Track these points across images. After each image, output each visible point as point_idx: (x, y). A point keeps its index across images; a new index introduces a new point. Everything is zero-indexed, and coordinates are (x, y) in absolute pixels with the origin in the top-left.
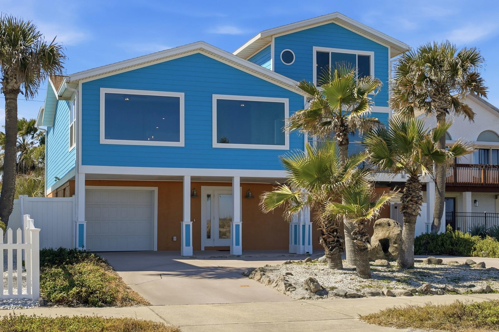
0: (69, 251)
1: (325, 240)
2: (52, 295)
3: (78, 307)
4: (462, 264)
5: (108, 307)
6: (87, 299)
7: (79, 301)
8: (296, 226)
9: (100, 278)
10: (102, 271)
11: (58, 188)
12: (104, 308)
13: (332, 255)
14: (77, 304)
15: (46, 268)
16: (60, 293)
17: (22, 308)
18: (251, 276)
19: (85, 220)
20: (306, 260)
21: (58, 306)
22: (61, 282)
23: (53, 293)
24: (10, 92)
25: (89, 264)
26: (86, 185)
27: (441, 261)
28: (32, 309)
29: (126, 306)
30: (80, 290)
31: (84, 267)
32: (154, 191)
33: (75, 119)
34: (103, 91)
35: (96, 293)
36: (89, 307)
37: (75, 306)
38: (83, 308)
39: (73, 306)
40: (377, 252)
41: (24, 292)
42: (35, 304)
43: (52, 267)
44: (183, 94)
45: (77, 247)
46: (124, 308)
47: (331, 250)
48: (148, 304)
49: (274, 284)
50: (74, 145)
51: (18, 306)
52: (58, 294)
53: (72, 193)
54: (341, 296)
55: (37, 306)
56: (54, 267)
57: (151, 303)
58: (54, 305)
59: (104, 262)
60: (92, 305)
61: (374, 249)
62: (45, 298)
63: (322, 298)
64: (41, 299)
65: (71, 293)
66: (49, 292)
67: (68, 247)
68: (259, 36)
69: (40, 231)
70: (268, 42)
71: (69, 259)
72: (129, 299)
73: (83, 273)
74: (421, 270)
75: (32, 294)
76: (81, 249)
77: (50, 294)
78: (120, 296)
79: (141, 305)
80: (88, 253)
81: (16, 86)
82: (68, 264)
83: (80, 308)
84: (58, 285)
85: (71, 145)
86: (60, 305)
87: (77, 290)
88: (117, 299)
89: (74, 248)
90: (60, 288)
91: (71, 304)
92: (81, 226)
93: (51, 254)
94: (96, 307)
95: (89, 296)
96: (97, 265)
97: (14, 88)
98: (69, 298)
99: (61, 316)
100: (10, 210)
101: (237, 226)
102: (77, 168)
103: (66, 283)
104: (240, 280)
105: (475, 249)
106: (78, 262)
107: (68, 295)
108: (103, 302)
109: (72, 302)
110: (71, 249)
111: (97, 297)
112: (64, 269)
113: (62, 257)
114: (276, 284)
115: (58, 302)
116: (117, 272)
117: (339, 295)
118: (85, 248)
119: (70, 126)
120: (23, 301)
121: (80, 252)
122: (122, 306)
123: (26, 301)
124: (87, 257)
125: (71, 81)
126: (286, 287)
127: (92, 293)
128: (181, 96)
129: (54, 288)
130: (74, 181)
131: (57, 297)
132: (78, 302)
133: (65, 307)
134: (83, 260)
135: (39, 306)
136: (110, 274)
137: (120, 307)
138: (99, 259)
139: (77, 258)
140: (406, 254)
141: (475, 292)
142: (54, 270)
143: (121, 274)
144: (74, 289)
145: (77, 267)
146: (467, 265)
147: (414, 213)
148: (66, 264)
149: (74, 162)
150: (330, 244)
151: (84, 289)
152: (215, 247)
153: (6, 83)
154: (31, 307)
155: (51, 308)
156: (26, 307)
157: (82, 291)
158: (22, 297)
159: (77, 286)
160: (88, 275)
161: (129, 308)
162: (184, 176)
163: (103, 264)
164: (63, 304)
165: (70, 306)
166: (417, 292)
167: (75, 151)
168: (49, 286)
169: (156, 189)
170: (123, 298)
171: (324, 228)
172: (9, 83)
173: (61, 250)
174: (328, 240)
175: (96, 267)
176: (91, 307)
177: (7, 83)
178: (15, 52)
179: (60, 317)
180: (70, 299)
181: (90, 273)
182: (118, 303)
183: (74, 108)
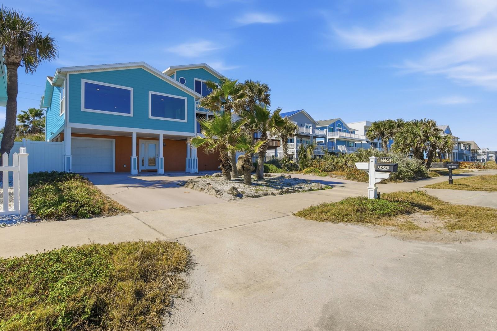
0: (59, 172)
1: (223, 165)
2: (41, 211)
3: (68, 220)
4: (279, 176)
5: (97, 218)
6: (76, 212)
7: (68, 214)
8: (189, 160)
9: (86, 193)
10: (86, 186)
11: (53, 139)
12: (93, 219)
13: (226, 173)
14: (67, 217)
15: (39, 185)
16: (49, 208)
17: (5, 226)
18: (185, 186)
19: (71, 155)
20: (206, 175)
21: (47, 221)
22: (51, 197)
23: (42, 209)
24: (11, 64)
25: (75, 181)
26: (71, 136)
27: (270, 175)
28: (17, 226)
29: (112, 215)
30: (69, 205)
31: (72, 184)
32: (113, 141)
33: (64, 96)
34: (84, 81)
35: (86, 207)
36: (78, 219)
37: (64, 219)
38: (72, 220)
39: (62, 220)
40: (241, 171)
41: (11, 209)
42: (21, 220)
43: (44, 184)
44: (133, 88)
45: (66, 170)
46: (111, 218)
47: (226, 170)
48: (129, 212)
49: (206, 191)
50: (64, 111)
51: (1, 224)
52: (47, 209)
53: (62, 139)
54: (251, 197)
55: (24, 222)
56: (46, 184)
57: (132, 211)
58: (42, 219)
59: (86, 179)
60: (82, 217)
61: (239, 170)
62: (34, 212)
63: (241, 199)
64: (29, 214)
65: (60, 208)
66: (38, 207)
67: (59, 170)
68: (169, 69)
69: (28, 155)
70: (172, 73)
71: (60, 178)
72: (114, 209)
73: (71, 188)
74: (268, 180)
75: (19, 209)
76: (68, 171)
77: (39, 209)
78: (107, 207)
79: (125, 213)
80: (74, 174)
81: (16, 61)
82: (58, 182)
83: (70, 220)
84: (48, 200)
85: (62, 112)
86: (48, 219)
87: (67, 205)
88: (104, 210)
89: (64, 171)
90: (50, 203)
91: (60, 217)
92: (68, 158)
93: (46, 175)
94: (85, 218)
95: (78, 210)
96: (81, 182)
97: (14, 62)
98: (58, 212)
99: (45, 250)
100: (11, 145)
101: (162, 159)
102: (65, 124)
103: (56, 198)
104: (179, 188)
105: (270, 170)
106: (66, 180)
107: (57, 209)
108: (92, 213)
109: (61, 216)
110: (61, 172)
111: (86, 210)
112: (55, 185)
113: (54, 177)
114: (208, 190)
115: (46, 217)
116: (96, 186)
117: (249, 196)
118: (71, 171)
119: (61, 102)
120: (9, 217)
121: (67, 173)
122: (109, 216)
123: (13, 217)
124: (73, 176)
125: (61, 71)
126: (217, 193)
127: (81, 207)
128: (132, 89)
129: (43, 203)
130: (64, 134)
131: (45, 212)
132: (67, 216)
133: (54, 221)
134: (71, 179)
135: (27, 222)
136: (92, 188)
137: (107, 217)
138: (83, 178)
139: (66, 177)
140: (261, 172)
141: (306, 191)
142: (46, 187)
143: (99, 187)
144: (64, 204)
145: (66, 184)
146: (282, 177)
147: (265, 152)
148: (56, 182)
149: (64, 121)
150: (226, 167)
151: (73, 204)
152: (146, 170)
153: (7, 57)
154: (16, 224)
155: (38, 224)
156: (10, 225)
157: (71, 206)
158: (8, 214)
159: (66, 201)
160: (76, 189)
161: (116, 217)
162: (133, 132)
163: (86, 181)
164: (52, 218)
165: (59, 219)
166: (284, 192)
167: (64, 115)
168: (39, 202)
169: (114, 140)
170: (109, 209)
171: (222, 159)
172: (10, 57)
173: (54, 172)
174: (225, 165)
175: (81, 184)
176: (81, 219)
177: (9, 57)
178: (14, 32)
179: (43, 252)
180: (60, 213)
181: (77, 188)
182: (105, 213)
183: (63, 91)
